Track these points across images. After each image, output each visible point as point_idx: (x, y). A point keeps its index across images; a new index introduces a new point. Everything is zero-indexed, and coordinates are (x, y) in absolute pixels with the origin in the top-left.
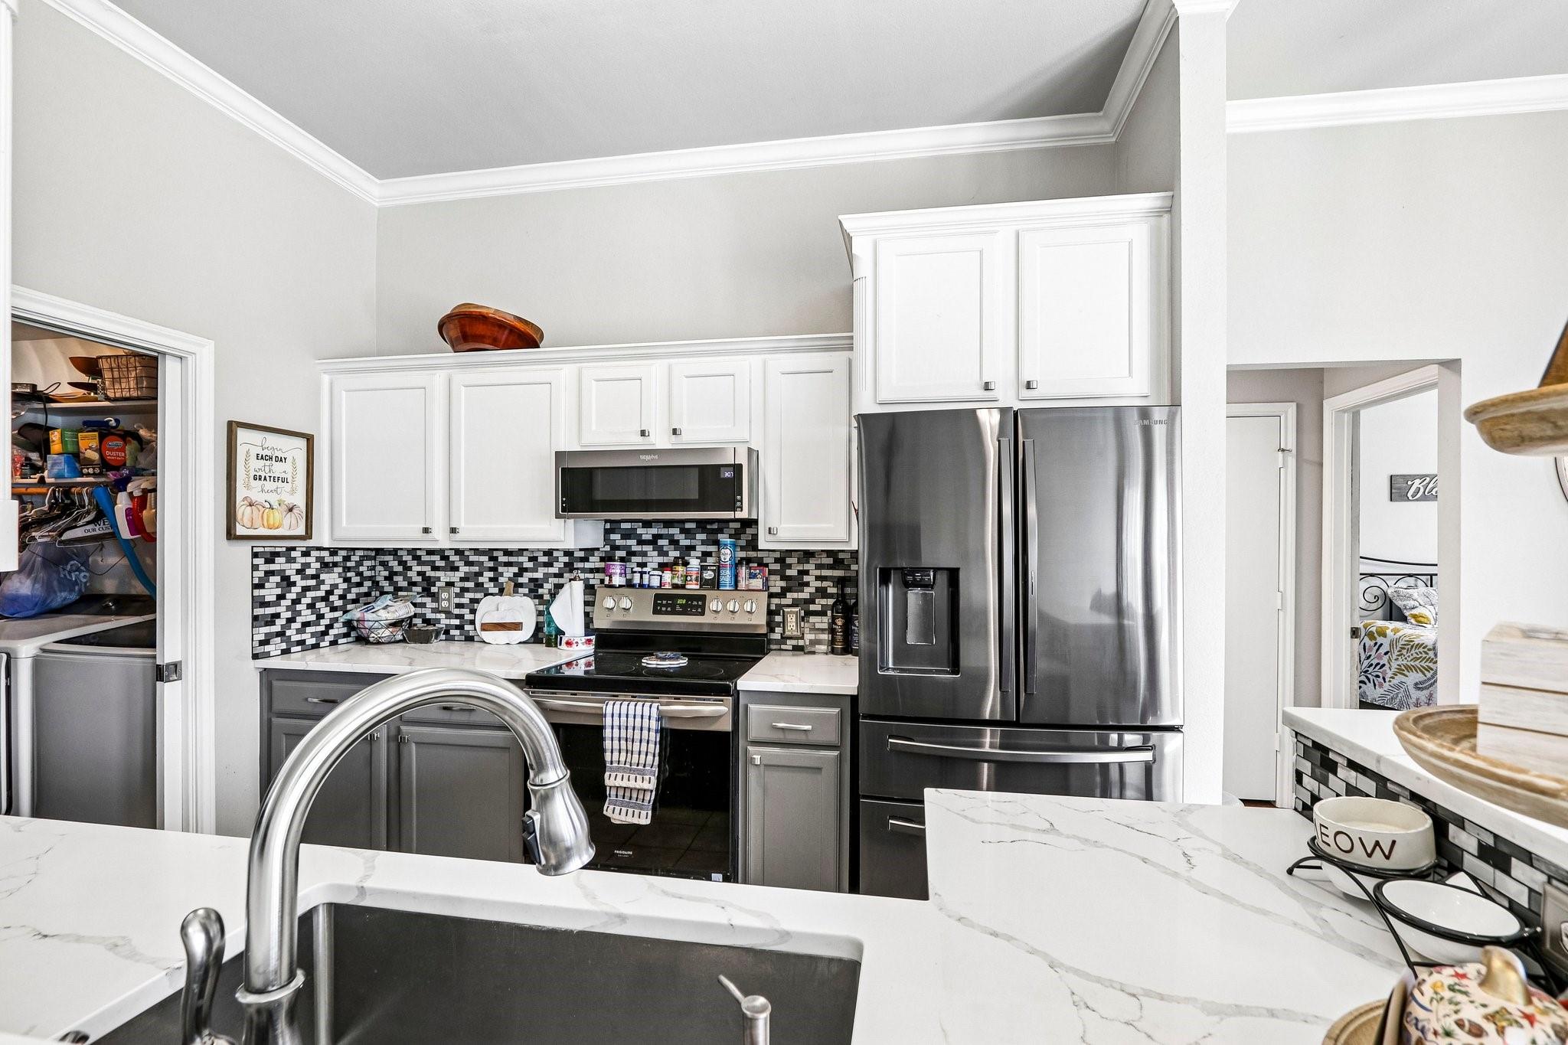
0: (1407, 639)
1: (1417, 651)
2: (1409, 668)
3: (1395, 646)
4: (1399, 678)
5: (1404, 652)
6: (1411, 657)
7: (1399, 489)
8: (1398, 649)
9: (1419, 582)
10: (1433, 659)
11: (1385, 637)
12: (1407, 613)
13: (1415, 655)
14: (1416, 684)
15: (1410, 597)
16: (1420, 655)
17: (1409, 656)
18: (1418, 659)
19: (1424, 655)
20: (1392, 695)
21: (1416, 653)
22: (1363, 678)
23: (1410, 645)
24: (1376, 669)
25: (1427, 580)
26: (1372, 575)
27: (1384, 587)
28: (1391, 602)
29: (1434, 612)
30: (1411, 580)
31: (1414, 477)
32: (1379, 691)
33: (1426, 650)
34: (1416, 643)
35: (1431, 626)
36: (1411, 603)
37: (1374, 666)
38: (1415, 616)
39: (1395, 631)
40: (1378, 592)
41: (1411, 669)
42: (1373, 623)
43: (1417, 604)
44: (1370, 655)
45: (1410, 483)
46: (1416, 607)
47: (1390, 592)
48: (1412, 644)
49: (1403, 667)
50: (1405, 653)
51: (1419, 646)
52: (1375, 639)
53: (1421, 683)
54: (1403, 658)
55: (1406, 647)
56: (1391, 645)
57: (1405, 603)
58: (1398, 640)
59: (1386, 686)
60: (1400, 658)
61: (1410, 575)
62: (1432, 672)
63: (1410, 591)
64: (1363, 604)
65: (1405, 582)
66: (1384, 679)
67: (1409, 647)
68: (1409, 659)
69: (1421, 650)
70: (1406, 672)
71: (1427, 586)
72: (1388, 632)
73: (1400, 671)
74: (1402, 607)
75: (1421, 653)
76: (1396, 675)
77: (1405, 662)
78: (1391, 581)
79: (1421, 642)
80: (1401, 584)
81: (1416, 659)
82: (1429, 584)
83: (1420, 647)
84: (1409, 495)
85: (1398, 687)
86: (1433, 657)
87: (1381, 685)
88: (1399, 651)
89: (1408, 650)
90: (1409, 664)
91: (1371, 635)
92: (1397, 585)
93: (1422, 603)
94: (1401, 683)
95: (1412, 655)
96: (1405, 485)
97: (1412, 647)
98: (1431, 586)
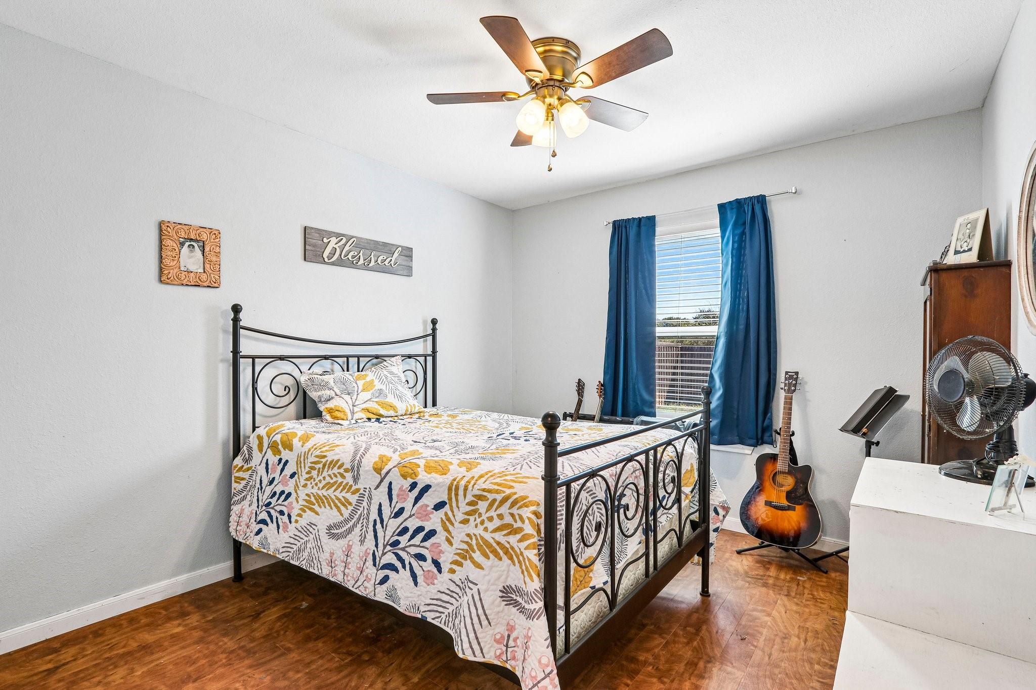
0: (318, 453)
1: (330, 472)
2: (320, 500)
3: (303, 465)
4: (309, 516)
5: (314, 473)
6: (324, 483)
7: (314, 246)
8: (307, 469)
9: (336, 366)
10: (351, 486)
11: (291, 450)
12: (322, 407)
13: (328, 479)
14: (330, 528)
15: (326, 386)
16: (335, 479)
17: (320, 481)
18: (332, 485)
19: (340, 480)
20: (299, 544)
21: (329, 476)
22: (263, 516)
23: (323, 464)
24: (280, 502)
25: (344, 363)
26: (282, 358)
27: (296, 373)
28: (305, 393)
29: (350, 402)
30: (327, 364)
31: (330, 234)
32: (284, 537)
33: (342, 471)
34: (330, 459)
35: (348, 422)
36: (328, 393)
37: (277, 496)
38: (330, 411)
39: (305, 439)
40: (290, 382)
41: (323, 503)
42: (279, 427)
43: (332, 394)
44: (274, 479)
45: (325, 240)
46: (332, 398)
47: (303, 379)
48: (324, 460)
49: (313, 499)
50: (315, 476)
51: (333, 464)
52: (279, 452)
53: (337, 526)
54: (313, 483)
55: (317, 466)
56: (298, 463)
57: (319, 393)
58: (306, 455)
59: (292, 527)
60: (309, 483)
61: (326, 358)
62: (350, 508)
63: (326, 378)
64: (270, 399)
65: (321, 366)
66: (289, 516)
67: (321, 466)
68: (321, 485)
69: (336, 470)
70: (316, 507)
71: (344, 371)
72: (296, 442)
73: (309, 506)
74: (316, 400)
75: (336, 476)
76: (305, 511)
77: (315, 491)
78: (304, 365)
79: (336, 458)
80: (317, 369)
81: (329, 486)
82: (345, 369)
83: (334, 466)
84: (325, 255)
85: (306, 531)
86: (351, 482)
87: (286, 529)
88: (308, 473)
89: (319, 472)
90: (320, 493)
91: (274, 447)
92: (311, 371)
93: (338, 392)
94: (310, 524)
95: (324, 478)
96: (320, 242)
97: (324, 465)
98: (348, 370)
